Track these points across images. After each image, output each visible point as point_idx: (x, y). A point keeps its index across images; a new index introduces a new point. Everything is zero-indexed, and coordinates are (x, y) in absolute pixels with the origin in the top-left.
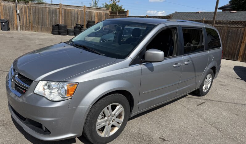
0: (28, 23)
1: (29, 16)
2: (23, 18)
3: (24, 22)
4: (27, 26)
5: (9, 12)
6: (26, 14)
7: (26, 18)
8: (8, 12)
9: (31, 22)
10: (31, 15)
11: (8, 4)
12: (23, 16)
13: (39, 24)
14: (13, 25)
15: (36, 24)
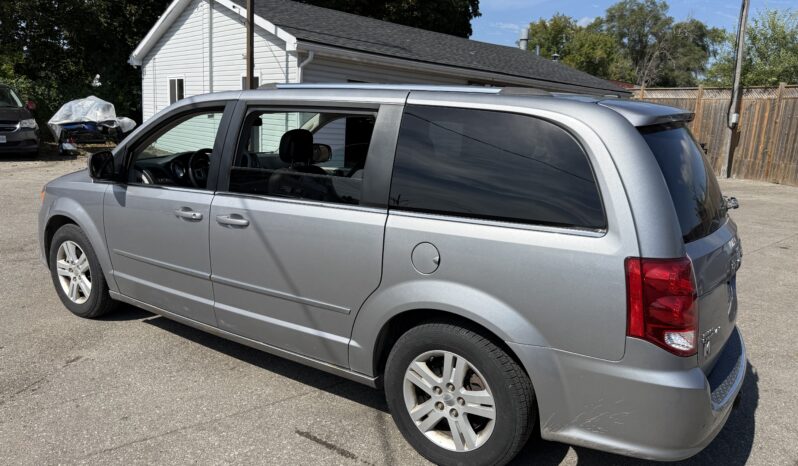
0: (760, 156)
1: (768, 132)
2: (750, 137)
3: (747, 150)
4: (754, 164)
5: (714, 123)
6: (761, 124)
7: (759, 137)
8: (712, 120)
9: (771, 149)
10: (778, 125)
11: (718, 97)
12: (750, 131)
13: (791, 157)
14: (717, 159)
15: (784, 157)
